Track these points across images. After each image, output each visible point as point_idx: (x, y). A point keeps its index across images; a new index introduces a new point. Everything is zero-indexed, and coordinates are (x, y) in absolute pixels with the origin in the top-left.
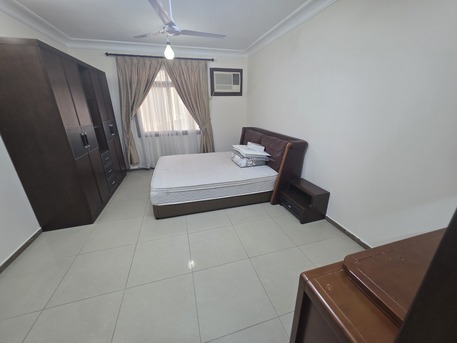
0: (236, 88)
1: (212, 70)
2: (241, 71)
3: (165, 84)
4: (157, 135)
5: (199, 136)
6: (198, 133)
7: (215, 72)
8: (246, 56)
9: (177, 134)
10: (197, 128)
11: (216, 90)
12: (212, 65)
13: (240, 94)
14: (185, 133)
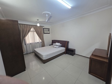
0: (49, 32)
1: (44, 28)
2: (49, 29)
3: (33, 31)
4: (30, 44)
5: (41, 43)
6: (41, 42)
7: (44, 29)
8: (50, 26)
9: (36, 43)
10: (41, 41)
11: (45, 33)
12: (43, 27)
13: (49, 33)
14: (38, 43)
